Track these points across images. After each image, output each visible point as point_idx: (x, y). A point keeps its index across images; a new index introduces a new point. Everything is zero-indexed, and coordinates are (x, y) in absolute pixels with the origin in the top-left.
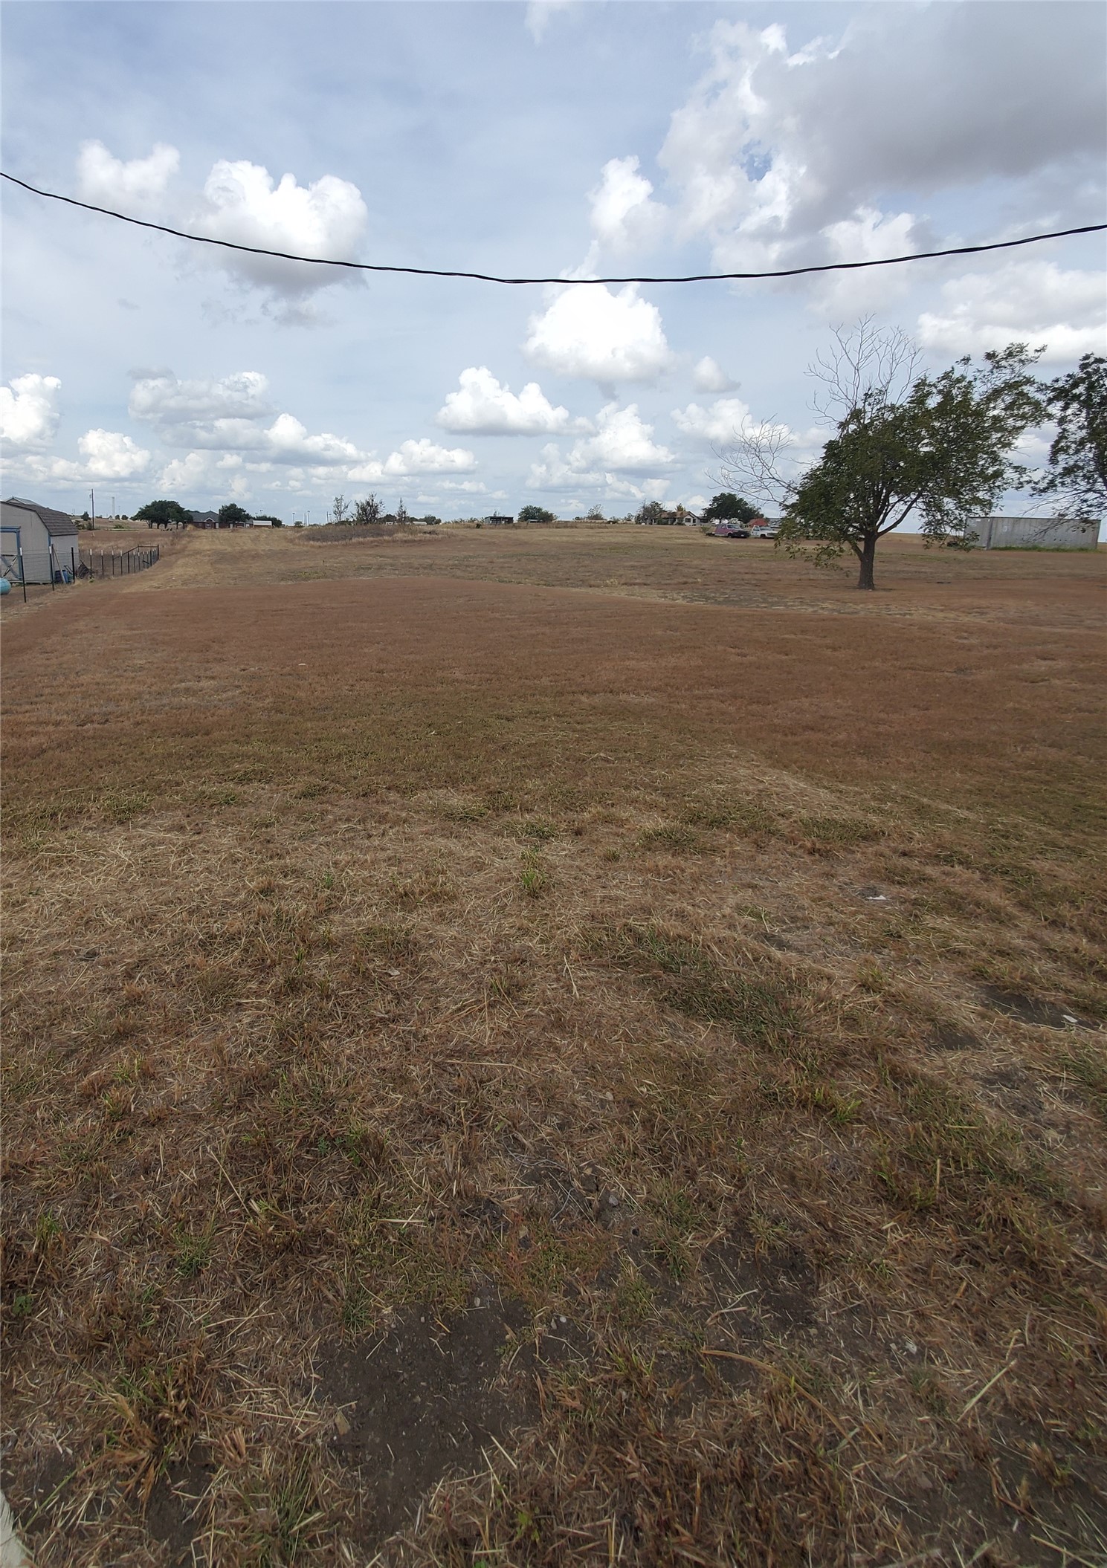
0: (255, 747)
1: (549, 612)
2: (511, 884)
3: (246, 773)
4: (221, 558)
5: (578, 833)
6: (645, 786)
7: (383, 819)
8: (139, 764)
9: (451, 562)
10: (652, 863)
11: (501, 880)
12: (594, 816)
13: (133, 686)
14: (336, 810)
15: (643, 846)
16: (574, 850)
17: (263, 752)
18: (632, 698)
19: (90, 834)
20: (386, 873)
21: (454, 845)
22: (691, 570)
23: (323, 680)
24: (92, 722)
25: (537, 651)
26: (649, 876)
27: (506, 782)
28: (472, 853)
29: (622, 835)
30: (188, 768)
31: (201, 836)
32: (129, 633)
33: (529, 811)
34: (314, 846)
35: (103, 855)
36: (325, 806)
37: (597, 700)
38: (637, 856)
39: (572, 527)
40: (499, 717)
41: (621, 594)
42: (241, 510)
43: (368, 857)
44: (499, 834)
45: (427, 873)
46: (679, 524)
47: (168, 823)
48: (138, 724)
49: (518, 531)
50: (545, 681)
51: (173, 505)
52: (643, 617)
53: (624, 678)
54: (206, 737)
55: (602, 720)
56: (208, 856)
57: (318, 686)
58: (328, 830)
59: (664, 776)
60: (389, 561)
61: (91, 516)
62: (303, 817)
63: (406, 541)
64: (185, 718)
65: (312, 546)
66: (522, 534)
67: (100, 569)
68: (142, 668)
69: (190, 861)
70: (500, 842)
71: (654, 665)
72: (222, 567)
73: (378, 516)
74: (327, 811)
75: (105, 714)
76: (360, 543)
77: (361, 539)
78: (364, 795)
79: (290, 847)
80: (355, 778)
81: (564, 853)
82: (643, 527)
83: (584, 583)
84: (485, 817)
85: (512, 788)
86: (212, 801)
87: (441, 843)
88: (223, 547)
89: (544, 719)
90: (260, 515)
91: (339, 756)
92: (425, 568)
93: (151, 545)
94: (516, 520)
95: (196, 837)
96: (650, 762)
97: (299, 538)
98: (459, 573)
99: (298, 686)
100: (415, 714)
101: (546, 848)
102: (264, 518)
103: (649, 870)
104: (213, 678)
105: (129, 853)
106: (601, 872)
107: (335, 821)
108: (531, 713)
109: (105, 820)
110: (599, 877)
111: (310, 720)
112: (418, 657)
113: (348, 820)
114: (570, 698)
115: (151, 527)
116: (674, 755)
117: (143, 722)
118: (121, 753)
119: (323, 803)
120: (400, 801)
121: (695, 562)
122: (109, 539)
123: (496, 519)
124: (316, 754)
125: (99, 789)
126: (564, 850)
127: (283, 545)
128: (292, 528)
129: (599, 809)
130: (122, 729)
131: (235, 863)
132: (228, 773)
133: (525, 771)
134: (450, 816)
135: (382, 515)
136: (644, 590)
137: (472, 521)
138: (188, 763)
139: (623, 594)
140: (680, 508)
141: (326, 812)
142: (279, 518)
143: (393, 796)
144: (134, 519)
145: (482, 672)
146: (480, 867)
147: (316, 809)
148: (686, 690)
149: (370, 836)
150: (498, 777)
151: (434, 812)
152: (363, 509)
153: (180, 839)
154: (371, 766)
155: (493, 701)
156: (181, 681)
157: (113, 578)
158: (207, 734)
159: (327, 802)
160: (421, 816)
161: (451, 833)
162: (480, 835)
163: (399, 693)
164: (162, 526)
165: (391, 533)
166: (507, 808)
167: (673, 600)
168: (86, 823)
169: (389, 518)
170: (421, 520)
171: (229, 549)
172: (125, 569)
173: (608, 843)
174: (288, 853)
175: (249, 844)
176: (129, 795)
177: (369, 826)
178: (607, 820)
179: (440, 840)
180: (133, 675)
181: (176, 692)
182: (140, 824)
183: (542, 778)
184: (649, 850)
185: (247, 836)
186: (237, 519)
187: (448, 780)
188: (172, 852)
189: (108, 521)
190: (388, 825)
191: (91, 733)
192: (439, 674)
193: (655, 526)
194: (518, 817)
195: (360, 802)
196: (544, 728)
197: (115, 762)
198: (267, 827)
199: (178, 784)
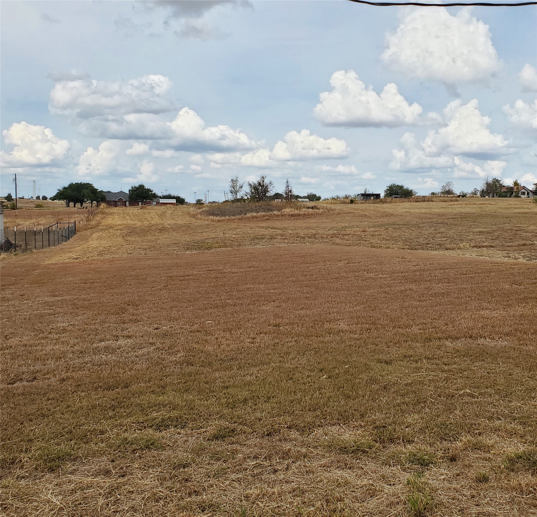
0: (170, 396)
1: (415, 271)
2: (400, 507)
3: (163, 420)
4: (132, 231)
5: (453, 459)
6: (505, 416)
7: (286, 455)
8: (66, 416)
9: (331, 232)
10: (516, 482)
11: (391, 505)
12: (465, 444)
13: (57, 347)
14: (244, 449)
15: (507, 468)
16: (450, 474)
17: (178, 401)
18: (488, 342)
19: (23, 482)
20: (291, 503)
21: (348, 475)
22: (527, 234)
23: (228, 335)
24: (21, 380)
25: (407, 304)
26: (514, 493)
27: (389, 418)
28: (365, 482)
29: (489, 460)
30: (111, 418)
31: (126, 478)
32: (52, 299)
33: (410, 442)
34: (227, 482)
35: (36, 501)
36: (235, 446)
37: (459, 344)
38: (503, 477)
39: (428, 201)
40: (380, 361)
41: (471, 255)
42: (149, 190)
43: (275, 490)
44: (386, 463)
45: (327, 501)
46: (517, 196)
47: (95, 468)
48: (63, 380)
49: (385, 205)
50: (415, 329)
51: (88, 187)
52: (493, 274)
53: (480, 325)
54: (126, 390)
55: (465, 361)
56: (133, 496)
57: (223, 340)
58: (239, 468)
59: (520, 407)
60: (279, 232)
61: (14, 197)
62: (216, 457)
63: (292, 215)
64: (105, 373)
65: (213, 221)
66: (388, 208)
67: (22, 243)
68: (64, 330)
69: (117, 501)
70: (387, 470)
71: (504, 313)
72: (133, 239)
73: (268, 194)
74: (236, 451)
75: (33, 373)
76: (253, 217)
77: (254, 214)
78: (268, 435)
79: (206, 484)
80: (260, 420)
81: (442, 477)
82: (487, 200)
83: (441, 246)
84: (374, 449)
85: (395, 423)
86: (134, 446)
87: (338, 474)
88: (133, 222)
89: (417, 362)
90: (165, 194)
91: (245, 401)
92: (310, 237)
93: (67, 222)
94: (382, 195)
95: (121, 480)
96: (507, 395)
97: (201, 213)
98: (338, 241)
99: (206, 341)
100: (309, 361)
101: (427, 473)
102: (169, 197)
103: (514, 489)
104: (129, 337)
105: (60, 497)
106: (474, 492)
107: (245, 458)
108: (405, 356)
109: (36, 469)
110: (473, 497)
111: (217, 370)
112: (308, 312)
113: (256, 457)
114: (437, 343)
115: (68, 206)
116: (527, 389)
117: (68, 378)
118: (49, 407)
119: (233, 443)
120: (300, 438)
121: (531, 228)
122: (30, 217)
123: (366, 196)
124: (223, 401)
125: (30, 441)
126: (442, 474)
127: (186, 220)
128: (194, 205)
129: (469, 437)
130: (49, 386)
131: (157, 501)
132: (146, 421)
133: (404, 407)
134: (344, 450)
135: (271, 193)
136: (491, 251)
137: (346, 197)
138: (111, 414)
139: (474, 255)
140: (516, 184)
141: (234, 452)
142: (182, 196)
143: (294, 434)
144: (53, 199)
145: (363, 323)
146: (372, 493)
147: (227, 449)
148: (532, 334)
149: (275, 471)
150: (382, 413)
151: (330, 447)
152: (255, 188)
153: (107, 482)
154: (273, 408)
155: (373, 347)
156: (101, 341)
157: (35, 251)
158: (126, 387)
159: (237, 443)
160: (319, 451)
161: (346, 465)
162: (371, 465)
163: (293, 343)
164: (78, 205)
165: (279, 209)
166: (392, 440)
167: (515, 259)
168: (19, 472)
169: (277, 196)
170: (304, 197)
171: (139, 224)
172: (46, 243)
173: (478, 467)
174: (204, 489)
175: (169, 484)
176: (58, 444)
177: (274, 462)
178: (477, 447)
179: (337, 471)
180: (56, 336)
181: (96, 351)
182: (70, 470)
183: (419, 412)
184: (513, 471)
185: (167, 476)
186: (146, 198)
187: (340, 417)
188: (100, 494)
189: (30, 200)
190: (290, 461)
191: (20, 391)
192: (327, 326)
193: (496, 198)
194: (401, 448)
195: (265, 441)
196: (417, 369)
197: (44, 416)
198: (184, 467)
199: (102, 432)
